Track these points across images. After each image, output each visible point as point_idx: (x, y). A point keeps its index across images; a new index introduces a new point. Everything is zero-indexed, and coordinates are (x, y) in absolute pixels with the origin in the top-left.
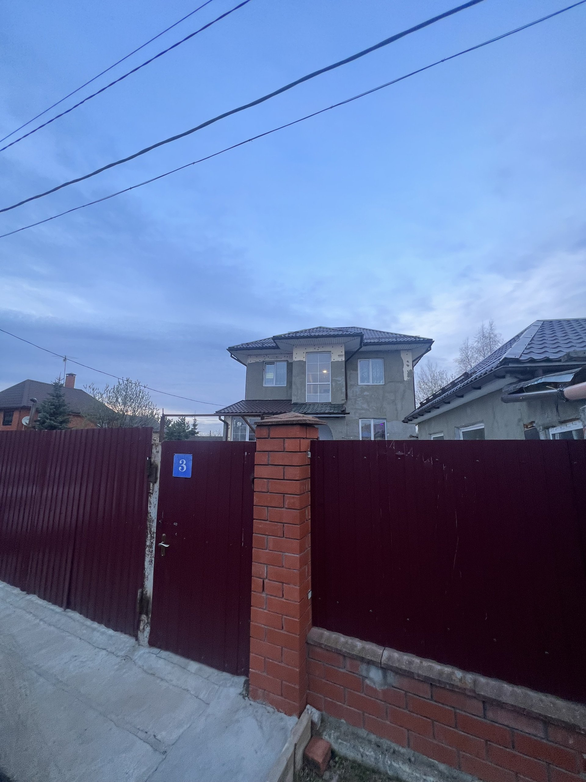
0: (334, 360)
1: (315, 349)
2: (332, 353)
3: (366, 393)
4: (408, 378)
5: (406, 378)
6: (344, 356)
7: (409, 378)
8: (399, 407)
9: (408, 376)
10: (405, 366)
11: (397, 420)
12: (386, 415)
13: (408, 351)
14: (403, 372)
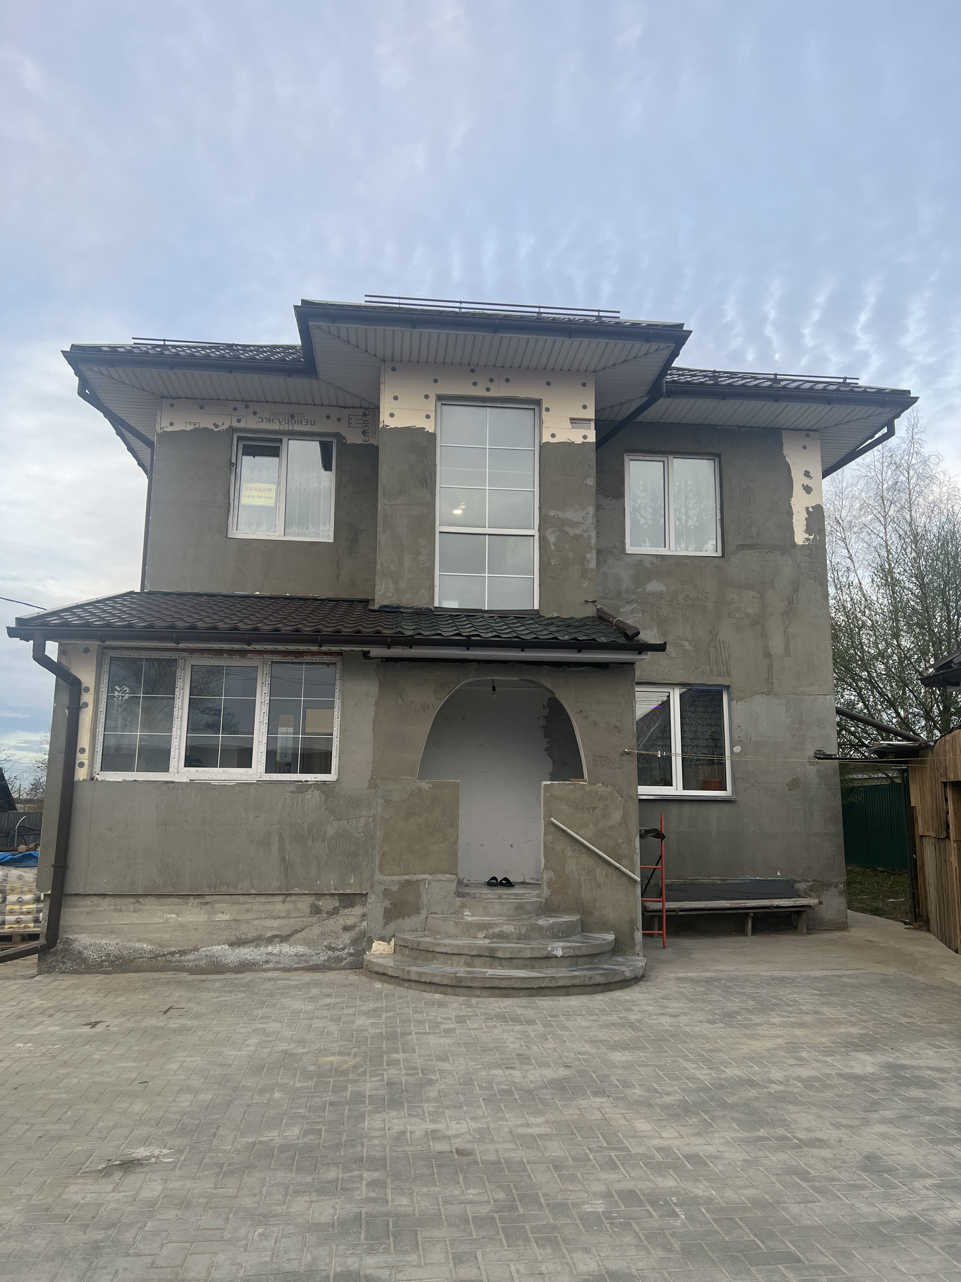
0: (553, 436)
1: (475, 384)
2: (547, 410)
3: (654, 586)
4: (807, 536)
5: (800, 537)
6: (593, 424)
7: (811, 537)
8: (777, 645)
9: (808, 530)
10: (798, 490)
11: (768, 693)
12: (729, 675)
13: (808, 435)
14: (790, 514)
